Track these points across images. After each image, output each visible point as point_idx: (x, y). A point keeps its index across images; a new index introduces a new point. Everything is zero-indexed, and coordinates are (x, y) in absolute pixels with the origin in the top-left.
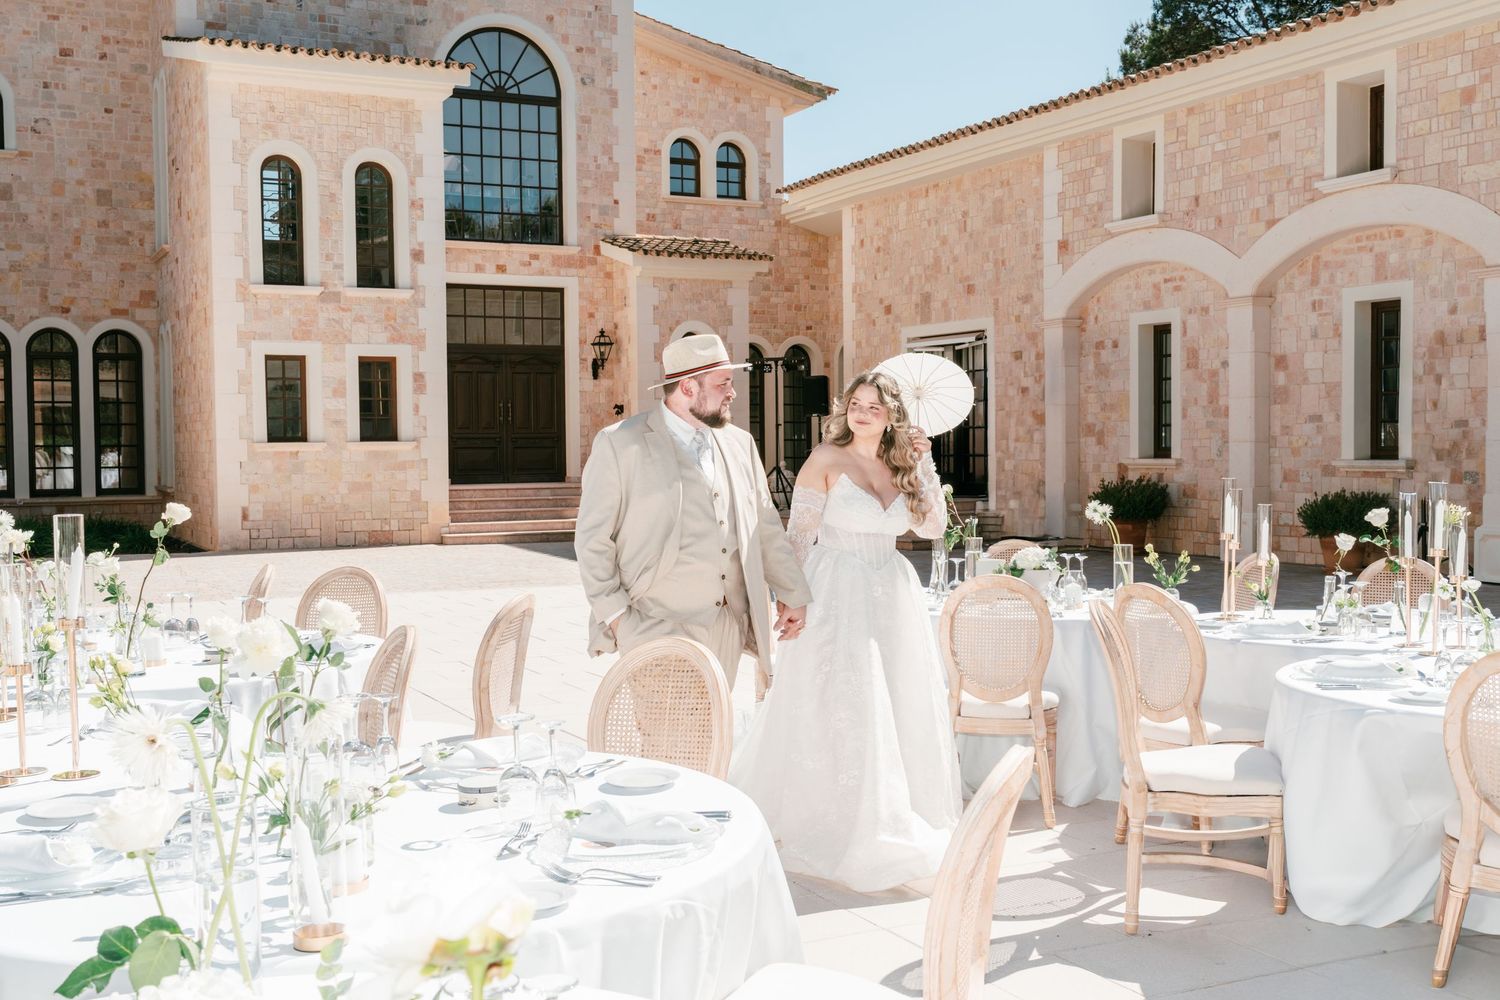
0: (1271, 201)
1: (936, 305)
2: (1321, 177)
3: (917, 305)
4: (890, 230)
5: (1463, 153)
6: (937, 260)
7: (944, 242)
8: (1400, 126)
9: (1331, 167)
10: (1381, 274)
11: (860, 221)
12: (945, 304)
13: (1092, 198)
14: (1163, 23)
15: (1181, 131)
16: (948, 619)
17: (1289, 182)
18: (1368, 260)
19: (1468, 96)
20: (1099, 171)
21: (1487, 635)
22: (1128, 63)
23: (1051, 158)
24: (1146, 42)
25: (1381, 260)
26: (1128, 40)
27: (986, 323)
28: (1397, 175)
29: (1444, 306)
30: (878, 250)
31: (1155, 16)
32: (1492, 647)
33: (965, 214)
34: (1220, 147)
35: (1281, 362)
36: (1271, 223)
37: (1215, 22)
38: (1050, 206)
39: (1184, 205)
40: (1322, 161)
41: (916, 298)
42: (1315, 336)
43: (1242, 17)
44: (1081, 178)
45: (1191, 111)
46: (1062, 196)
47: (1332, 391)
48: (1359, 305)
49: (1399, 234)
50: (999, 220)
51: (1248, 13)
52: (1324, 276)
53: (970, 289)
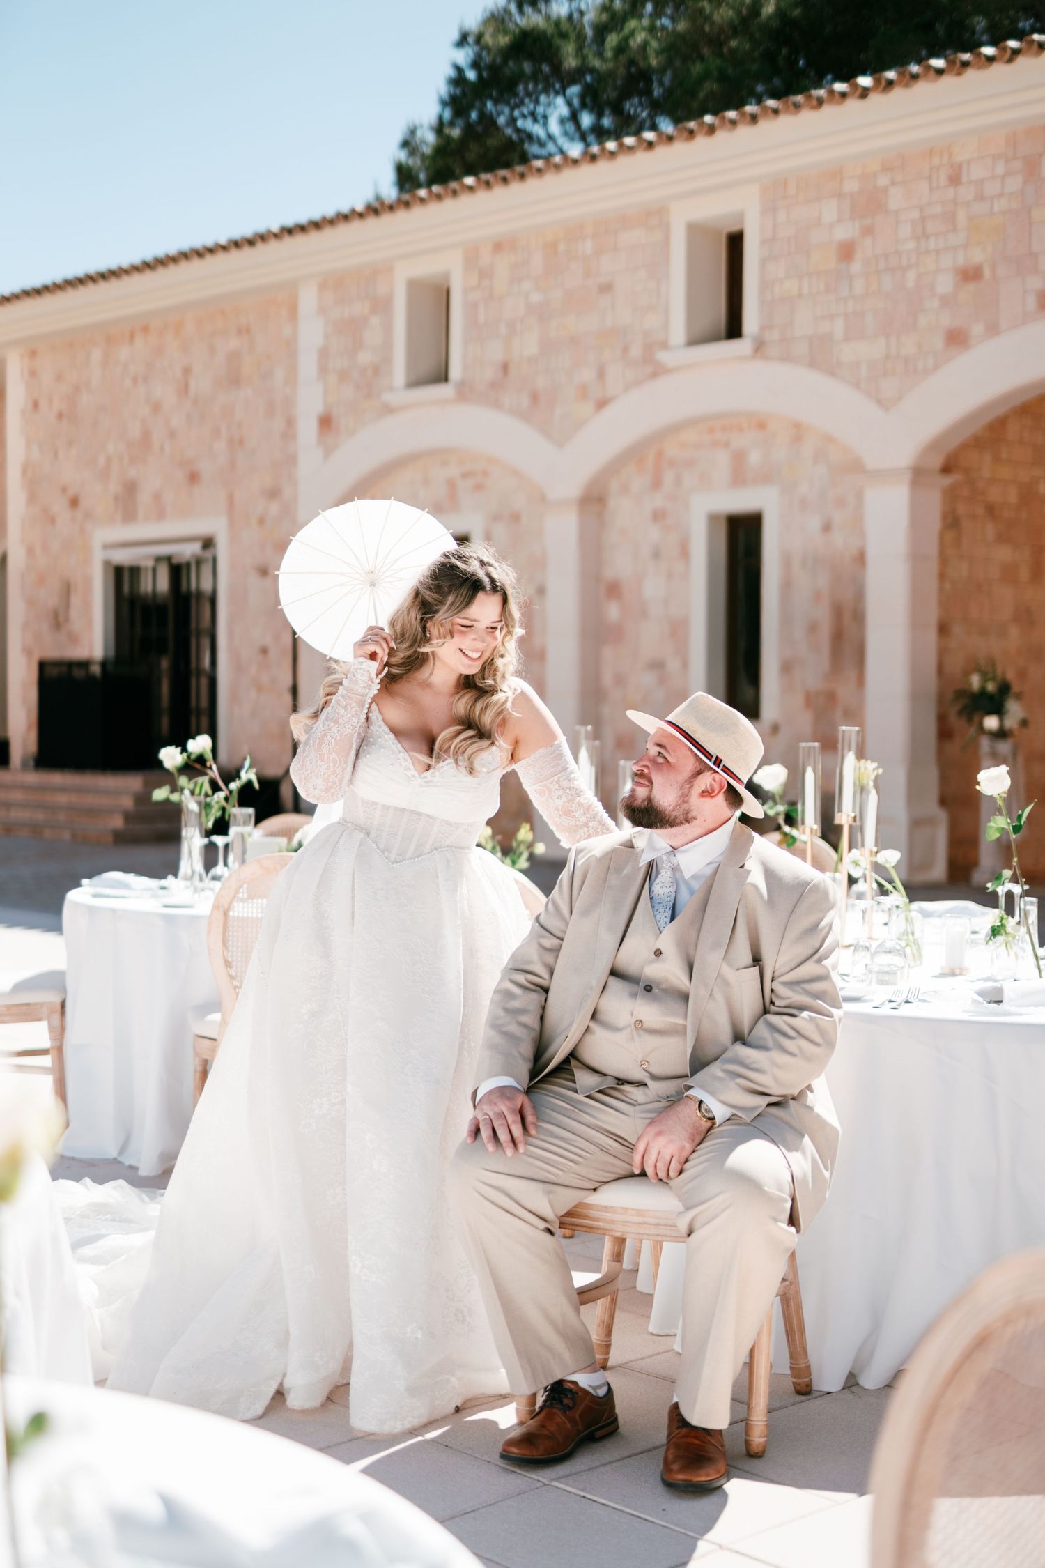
0: (601, 374)
1: (144, 498)
2: (665, 345)
3: (116, 498)
4: (77, 389)
5: (839, 327)
6: (146, 436)
7: (156, 408)
8: (764, 285)
9: (678, 331)
10: (739, 476)
11: (33, 373)
12: (157, 497)
13: (365, 358)
14: (452, 124)
15: (485, 274)
16: (220, 916)
17: (626, 349)
18: (723, 459)
19: (847, 252)
20: (375, 321)
21: (907, 919)
22: (405, 177)
23: (308, 299)
24: (427, 150)
25: (739, 459)
26: (405, 144)
27: (215, 525)
28: (760, 347)
29: (814, 523)
30: (60, 416)
31: (440, 118)
32: (913, 934)
33: (187, 371)
34: (536, 298)
35: (614, 590)
36: (602, 404)
37: (518, 131)
38: (308, 365)
39: (489, 373)
40: (666, 326)
41: (114, 487)
42: (656, 555)
43: (554, 127)
44: (350, 330)
45: (498, 247)
46: (324, 354)
47: (678, 630)
48: (713, 518)
49: (762, 426)
50: (234, 379)
51: (562, 121)
52: (668, 477)
53: (194, 478)
